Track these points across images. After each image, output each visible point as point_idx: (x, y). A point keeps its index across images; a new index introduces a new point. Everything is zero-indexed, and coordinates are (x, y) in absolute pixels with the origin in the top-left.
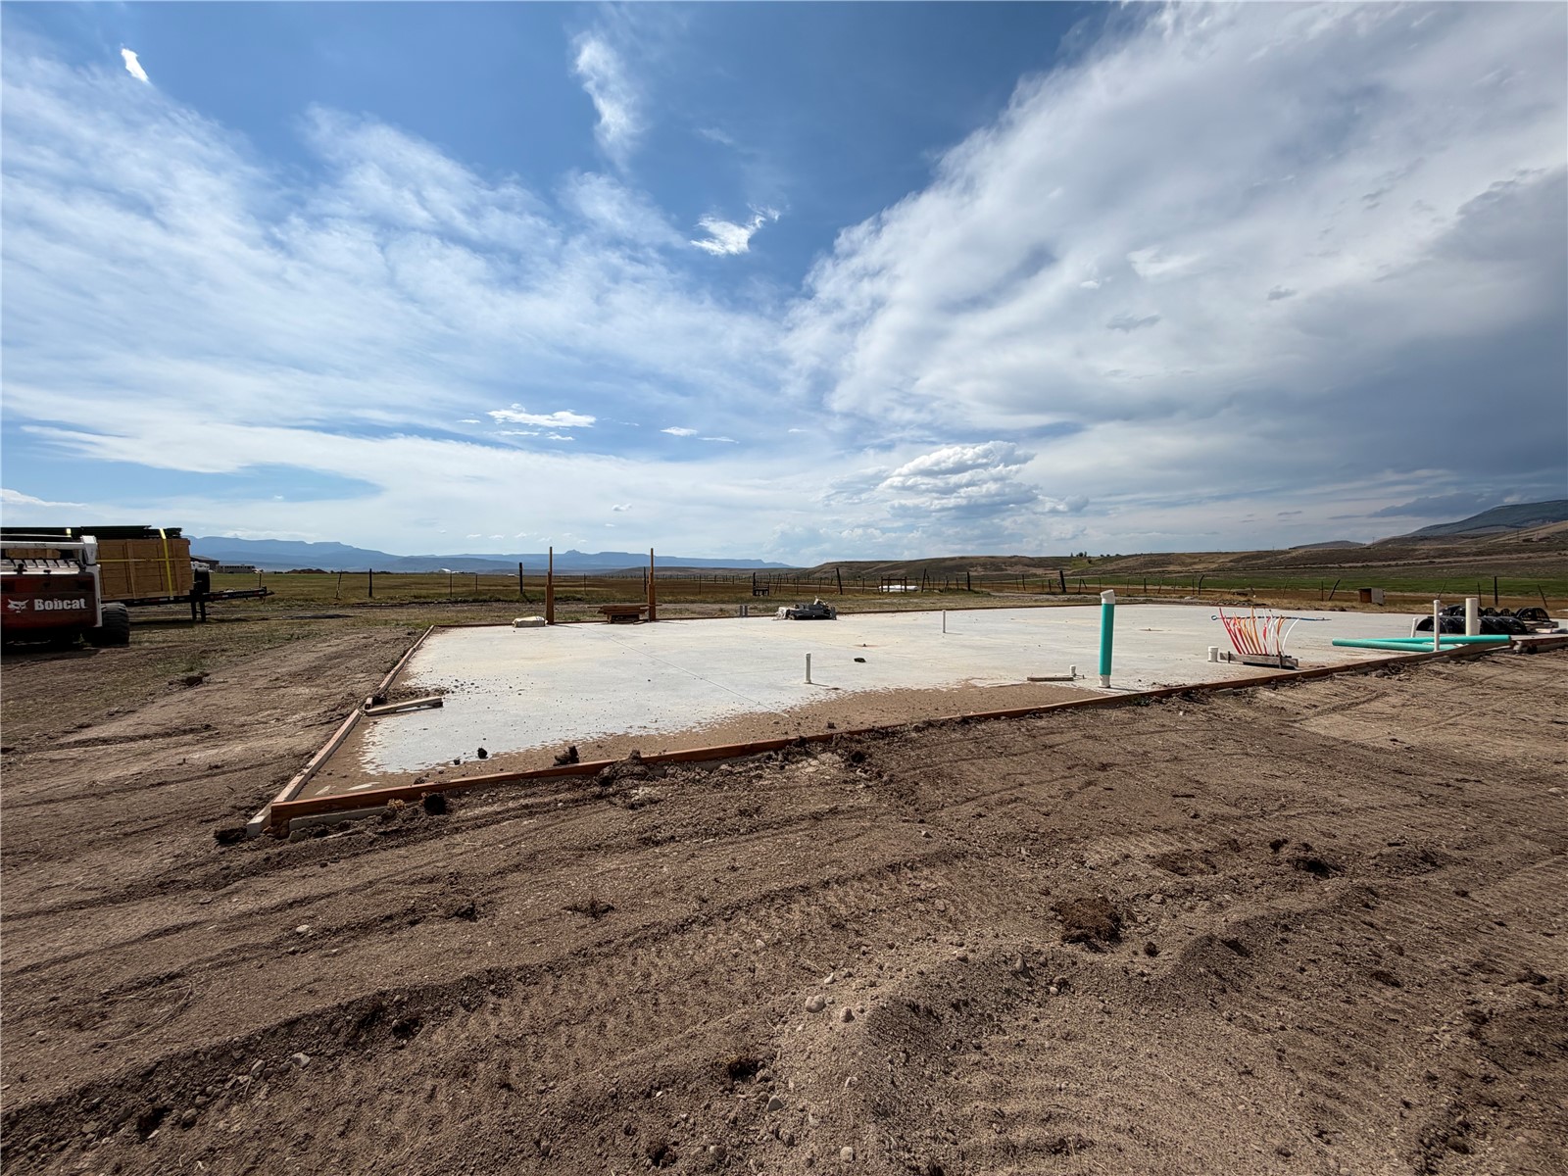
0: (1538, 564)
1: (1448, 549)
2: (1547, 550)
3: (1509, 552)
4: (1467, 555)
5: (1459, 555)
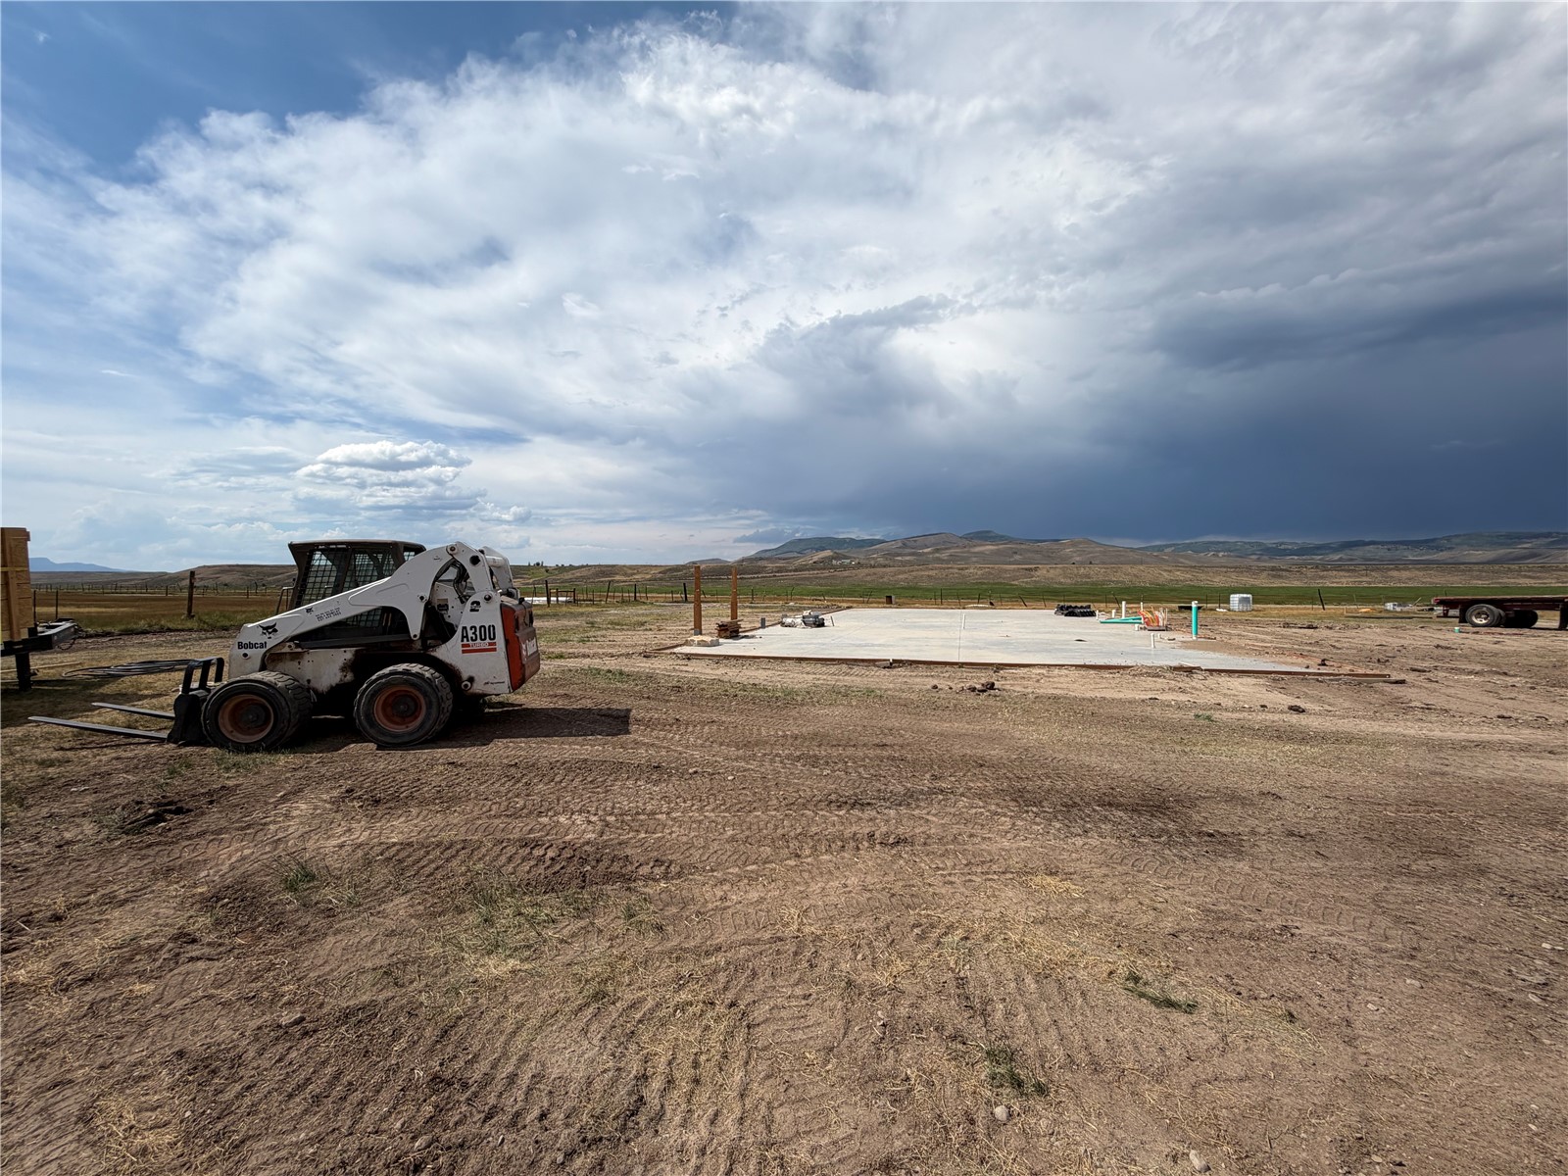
0: (820, 578)
3: (808, 570)
5: (787, 571)
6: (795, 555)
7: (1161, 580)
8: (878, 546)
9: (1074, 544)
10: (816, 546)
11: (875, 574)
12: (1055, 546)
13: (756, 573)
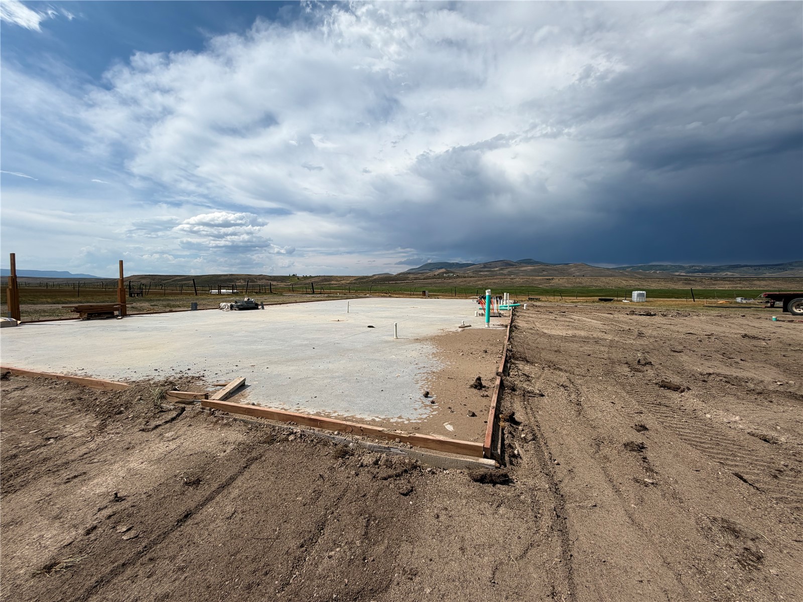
0: (437, 283)
1: (416, 277)
2: (439, 278)
3: (431, 279)
4: (421, 279)
5: (420, 279)
8: (470, 267)
9: (576, 267)
10: (437, 267)
11: (465, 281)
12: (565, 267)
13: (403, 280)
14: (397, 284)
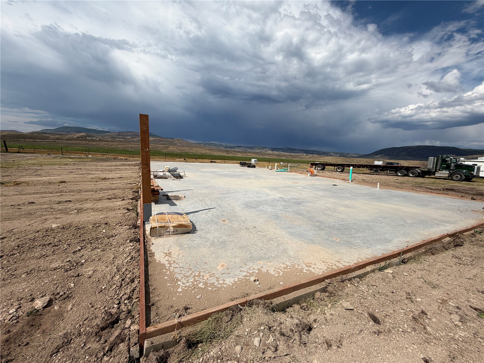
6: (66, 133)
7: (203, 153)
8: (107, 134)
9: (178, 140)
10: (77, 131)
11: (108, 144)
12: (172, 140)
13: (42, 139)
14: (36, 142)
